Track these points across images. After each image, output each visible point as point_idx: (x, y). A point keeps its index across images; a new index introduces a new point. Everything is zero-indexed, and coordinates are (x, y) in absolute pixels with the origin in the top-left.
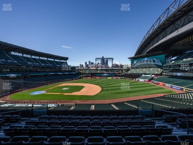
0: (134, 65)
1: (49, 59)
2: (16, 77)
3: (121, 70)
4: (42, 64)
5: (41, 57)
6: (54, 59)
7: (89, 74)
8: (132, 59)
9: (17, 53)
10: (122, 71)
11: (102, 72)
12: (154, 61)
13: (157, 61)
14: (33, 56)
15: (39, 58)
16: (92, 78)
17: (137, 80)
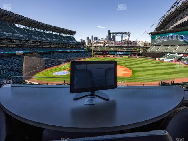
0: (155, 41)
1: (54, 33)
2: (22, 54)
3: (138, 47)
4: (49, 39)
5: (45, 31)
6: (60, 33)
7: (101, 51)
8: (153, 35)
9: (20, 25)
10: (139, 49)
11: (116, 49)
12: (182, 38)
13: (186, 37)
14: (37, 29)
15: (44, 31)
16: (104, 56)
17: (161, 60)
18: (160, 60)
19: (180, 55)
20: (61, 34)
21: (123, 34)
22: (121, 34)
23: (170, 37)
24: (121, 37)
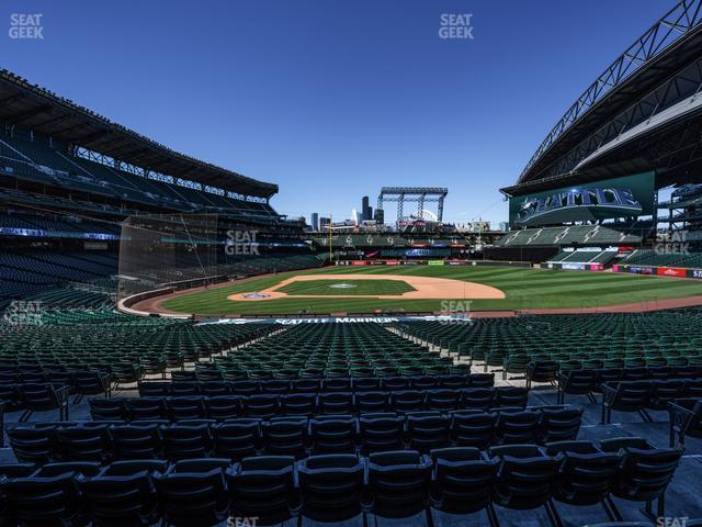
0: (523, 214)
1: (208, 189)
5: (180, 180)
6: (226, 189)
7: (358, 248)
8: (514, 194)
9: (96, 155)
11: (402, 242)
12: (610, 198)
13: (622, 195)
14: (151, 173)
15: (175, 182)
16: (369, 264)
17: (550, 266)
18: (546, 266)
19: (607, 250)
20: (231, 195)
21: (424, 192)
22: (417, 193)
23: (571, 197)
24: (417, 203)
